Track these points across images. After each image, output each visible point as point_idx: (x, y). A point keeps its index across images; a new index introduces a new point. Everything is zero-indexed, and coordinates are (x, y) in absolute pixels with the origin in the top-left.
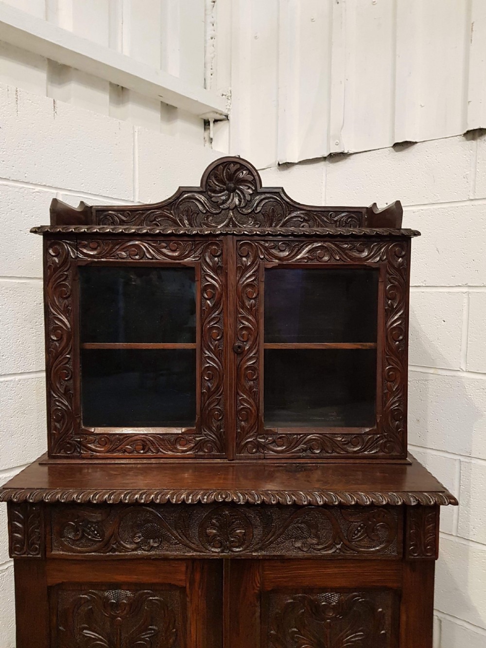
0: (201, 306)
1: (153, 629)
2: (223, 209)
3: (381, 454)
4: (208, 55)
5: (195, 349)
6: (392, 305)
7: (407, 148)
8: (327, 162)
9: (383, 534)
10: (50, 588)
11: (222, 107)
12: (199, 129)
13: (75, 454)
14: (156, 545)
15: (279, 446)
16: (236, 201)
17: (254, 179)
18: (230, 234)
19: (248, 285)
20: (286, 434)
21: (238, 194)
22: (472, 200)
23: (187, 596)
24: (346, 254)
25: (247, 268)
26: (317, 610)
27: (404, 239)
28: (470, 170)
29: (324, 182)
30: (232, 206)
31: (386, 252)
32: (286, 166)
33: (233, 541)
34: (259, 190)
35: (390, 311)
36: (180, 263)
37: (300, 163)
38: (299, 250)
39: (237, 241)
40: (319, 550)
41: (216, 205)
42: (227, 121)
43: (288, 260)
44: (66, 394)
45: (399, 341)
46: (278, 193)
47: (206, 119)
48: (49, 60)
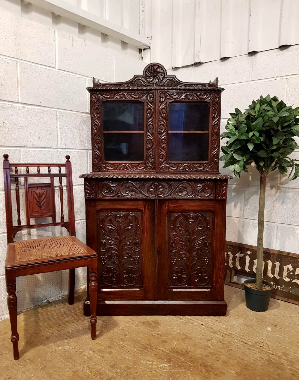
0: (146, 117)
1: (132, 225)
2: (151, 84)
3: (210, 170)
4: (141, 19)
5: (144, 134)
6: (215, 116)
7: (226, 60)
8: (194, 67)
9: (209, 190)
10: (97, 211)
11: (147, 43)
12: (137, 53)
13: (102, 170)
14: (133, 194)
15: (173, 168)
16: (157, 81)
17: (164, 72)
18: (157, 89)
19: (163, 109)
20: (176, 163)
21: (158, 78)
22: (251, 81)
23: (143, 213)
24: (198, 97)
25: (163, 102)
26: (187, 218)
27: (219, 91)
28: (250, 69)
29: (192, 76)
30: (155, 82)
31: (213, 96)
32: (176, 69)
33: (159, 193)
34: (166, 76)
35: (214, 118)
36: (139, 101)
37: (182, 67)
38: (181, 95)
39: (159, 92)
40: (187, 196)
41: (149, 82)
42: (149, 49)
43: (177, 99)
44: (99, 149)
45: (217, 129)
46: (173, 77)
47: (140, 48)
48: (79, 23)
